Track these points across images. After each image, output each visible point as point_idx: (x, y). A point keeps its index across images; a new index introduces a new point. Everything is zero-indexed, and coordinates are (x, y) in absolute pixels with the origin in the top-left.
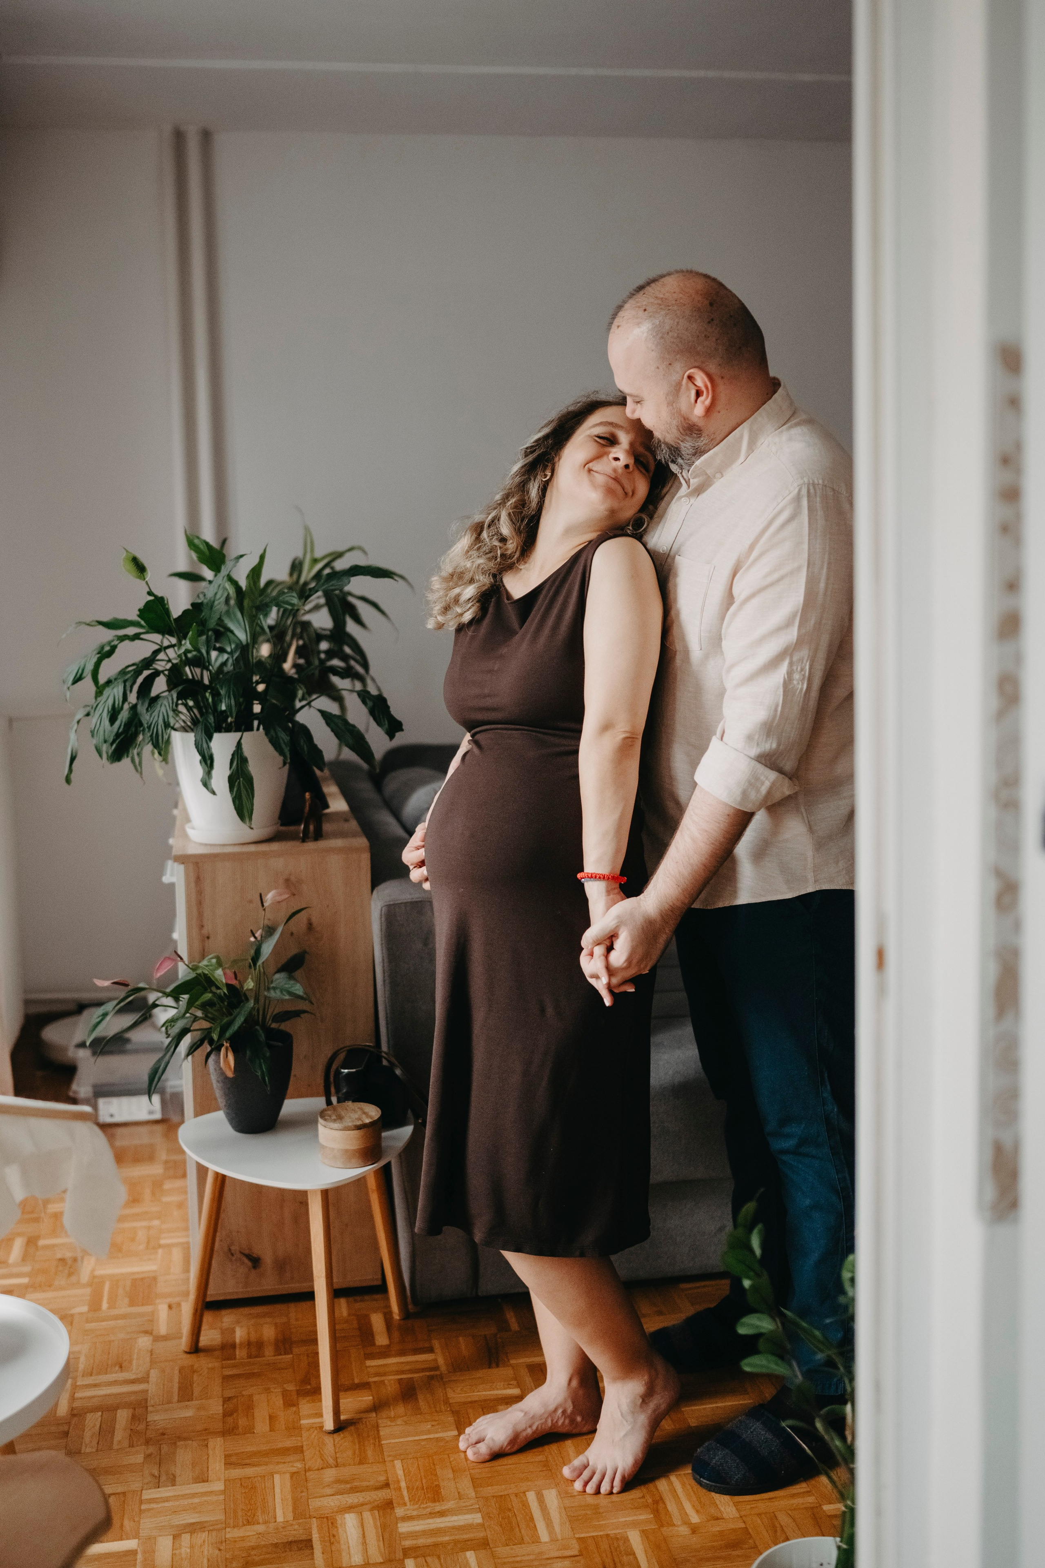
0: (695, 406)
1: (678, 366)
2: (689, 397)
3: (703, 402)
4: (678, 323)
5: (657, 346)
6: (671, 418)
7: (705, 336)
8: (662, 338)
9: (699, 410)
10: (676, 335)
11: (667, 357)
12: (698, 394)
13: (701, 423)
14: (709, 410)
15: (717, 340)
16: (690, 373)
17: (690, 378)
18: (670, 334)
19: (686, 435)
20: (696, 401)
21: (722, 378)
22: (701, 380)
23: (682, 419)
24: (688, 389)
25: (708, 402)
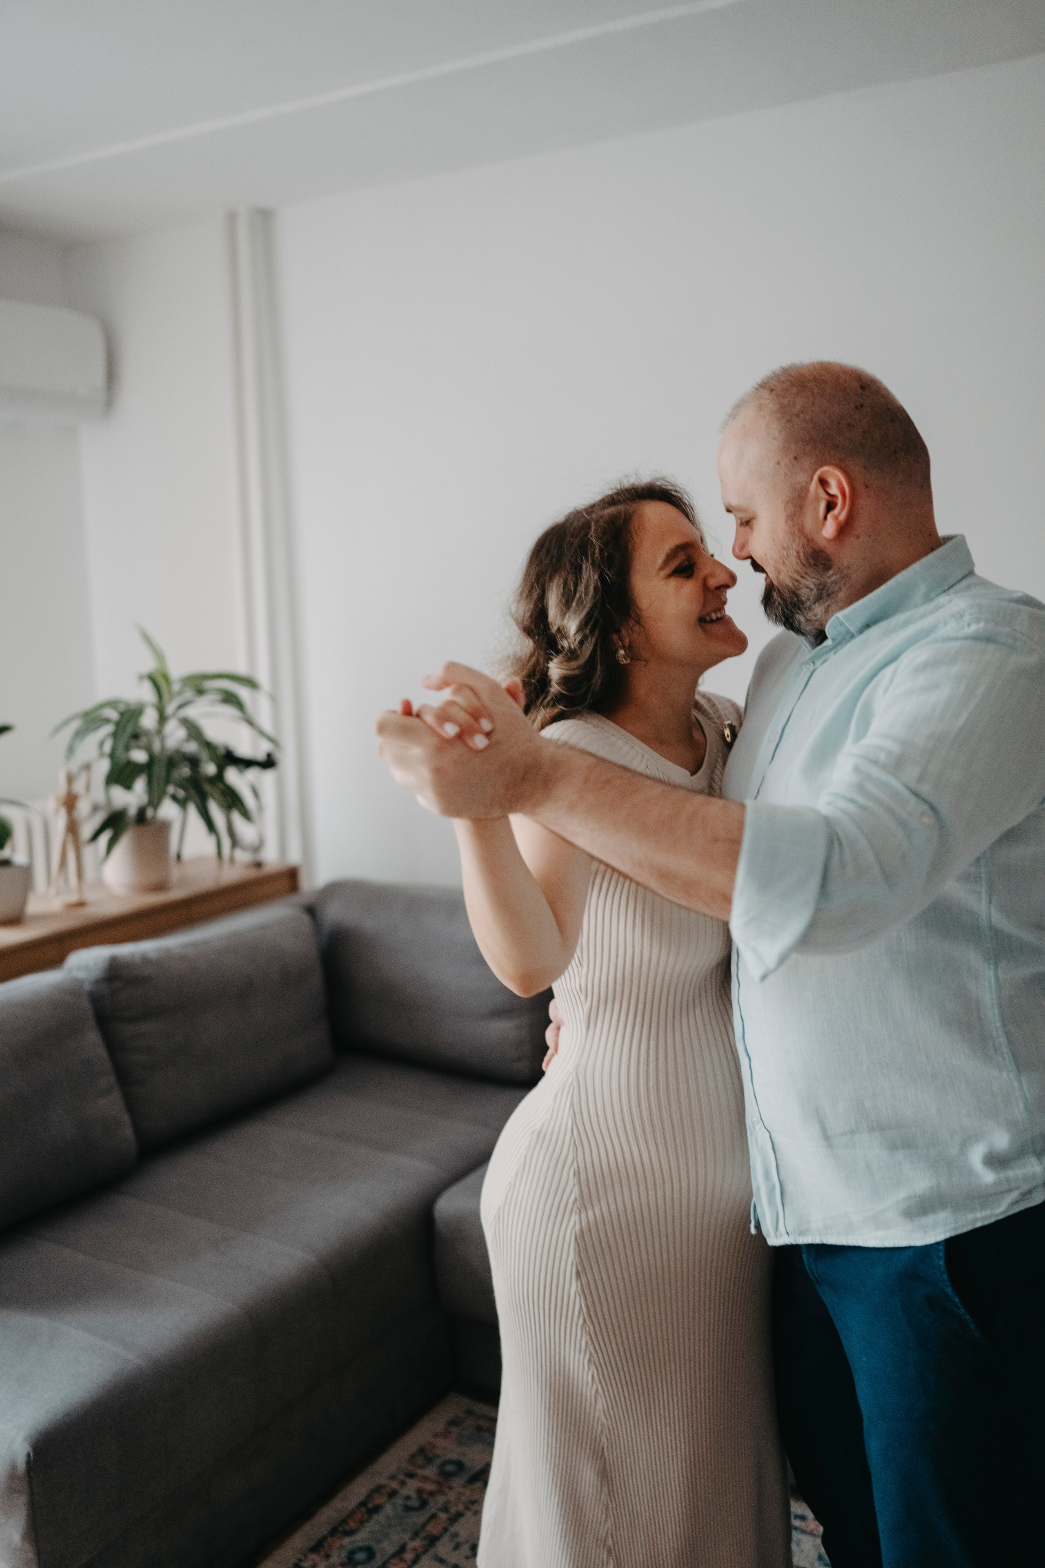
0: (824, 524)
1: (807, 463)
2: (817, 510)
3: (836, 518)
4: (813, 403)
5: (780, 433)
6: (789, 539)
7: (849, 424)
8: (789, 421)
9: (829, 530)
10: (808, 417)
11: (793, 446)
12: (830, 506)
13: (830, 549)
14: (843, 530)
15: (864, 432)
16: (823, 473)
17: (823, 482)
18: (801, 416)
19: (810, 565)
20: (825, 518)
21: (867, 486)
22: (836, 480)
23: (805, 540)
24: (817, 499)
25: (843, 516)
